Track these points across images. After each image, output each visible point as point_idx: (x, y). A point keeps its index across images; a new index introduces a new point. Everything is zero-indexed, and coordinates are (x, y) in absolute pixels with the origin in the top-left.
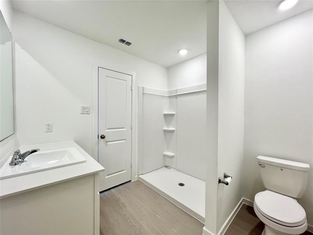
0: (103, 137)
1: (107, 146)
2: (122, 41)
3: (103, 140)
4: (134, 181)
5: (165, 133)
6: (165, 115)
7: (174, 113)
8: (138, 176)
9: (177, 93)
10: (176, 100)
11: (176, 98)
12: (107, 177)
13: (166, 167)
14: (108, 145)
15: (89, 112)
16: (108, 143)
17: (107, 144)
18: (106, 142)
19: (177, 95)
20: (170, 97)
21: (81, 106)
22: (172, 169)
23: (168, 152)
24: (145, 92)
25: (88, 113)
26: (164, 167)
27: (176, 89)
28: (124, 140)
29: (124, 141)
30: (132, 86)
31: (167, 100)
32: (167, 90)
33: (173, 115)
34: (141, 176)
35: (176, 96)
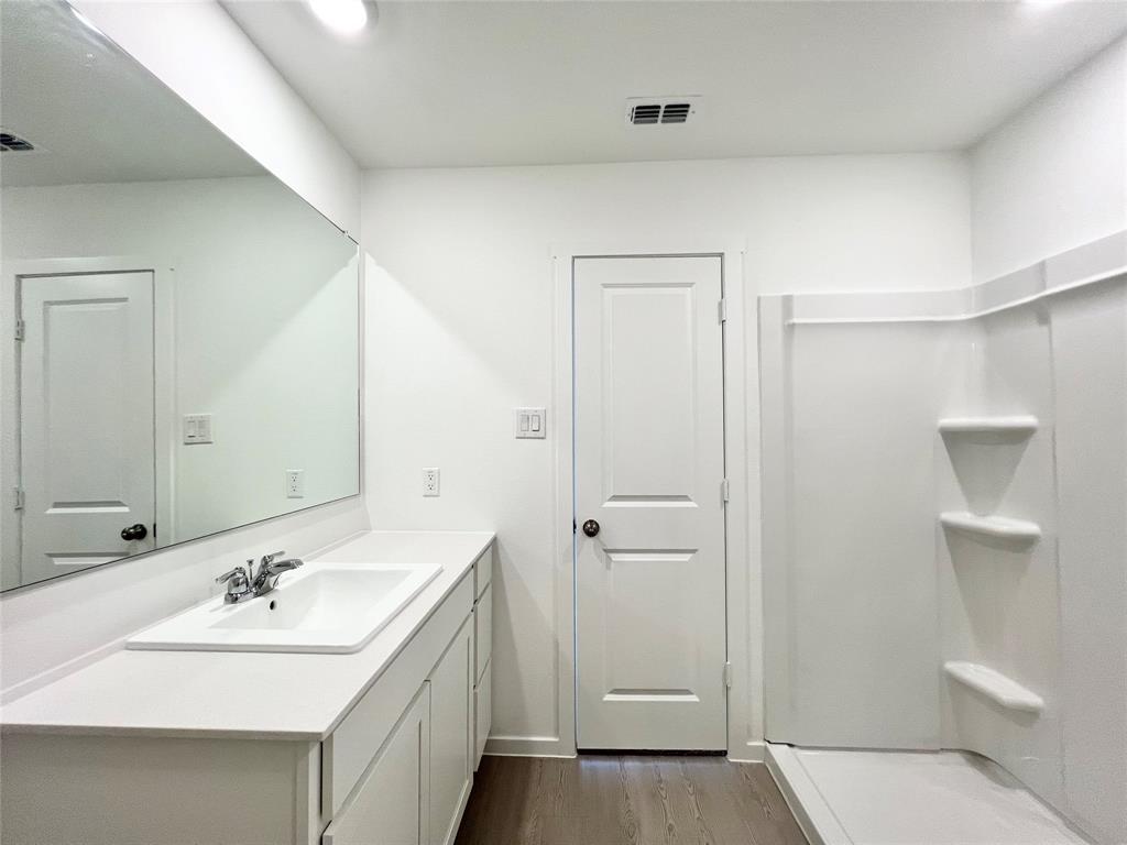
0: (592, 530)
1: (608, 567)
2: (645, 113)
3: (590, 541)
4: (741, 764)
6: (956, 440)
8: (766, 749)
9: (1044, 288)
10: (1045, 329)
11: (1044, 319)
12: (609, 698)
13: (977, 758)
14: (613, 565)
15: (542, 428)
16: (615, 557)
17: (610, 559)
18: (605, 550)
19: (1047, 297)
20: (987, 323)
21: (518, 411)
24: (796, 320)
25: (538, 434)
26: (957, 757)
27: (1039, 260)
28: (691, 555)
29: (686, 557)
30: (720, 304)
31: (974, 347)
32: (967, 281)
33: (1019, 436)
34: (780, 754)
35: (1041, 310)
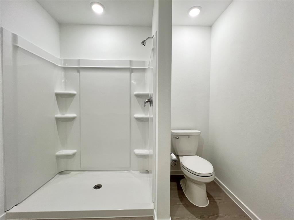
5: (57, 123)
6: (58, 95)
7: (75, 92)
9: (79, 65)
10: (78, 74)
11: (79, 72)
13: (61, 173)
19: (80, 67)
20: (65, 69)
22: (72, 173)
23: (63, 151)
26: (58, 175)
27: (78, 59)
31: (62, 73)
33: (72, 95)
35: (78, 69)
